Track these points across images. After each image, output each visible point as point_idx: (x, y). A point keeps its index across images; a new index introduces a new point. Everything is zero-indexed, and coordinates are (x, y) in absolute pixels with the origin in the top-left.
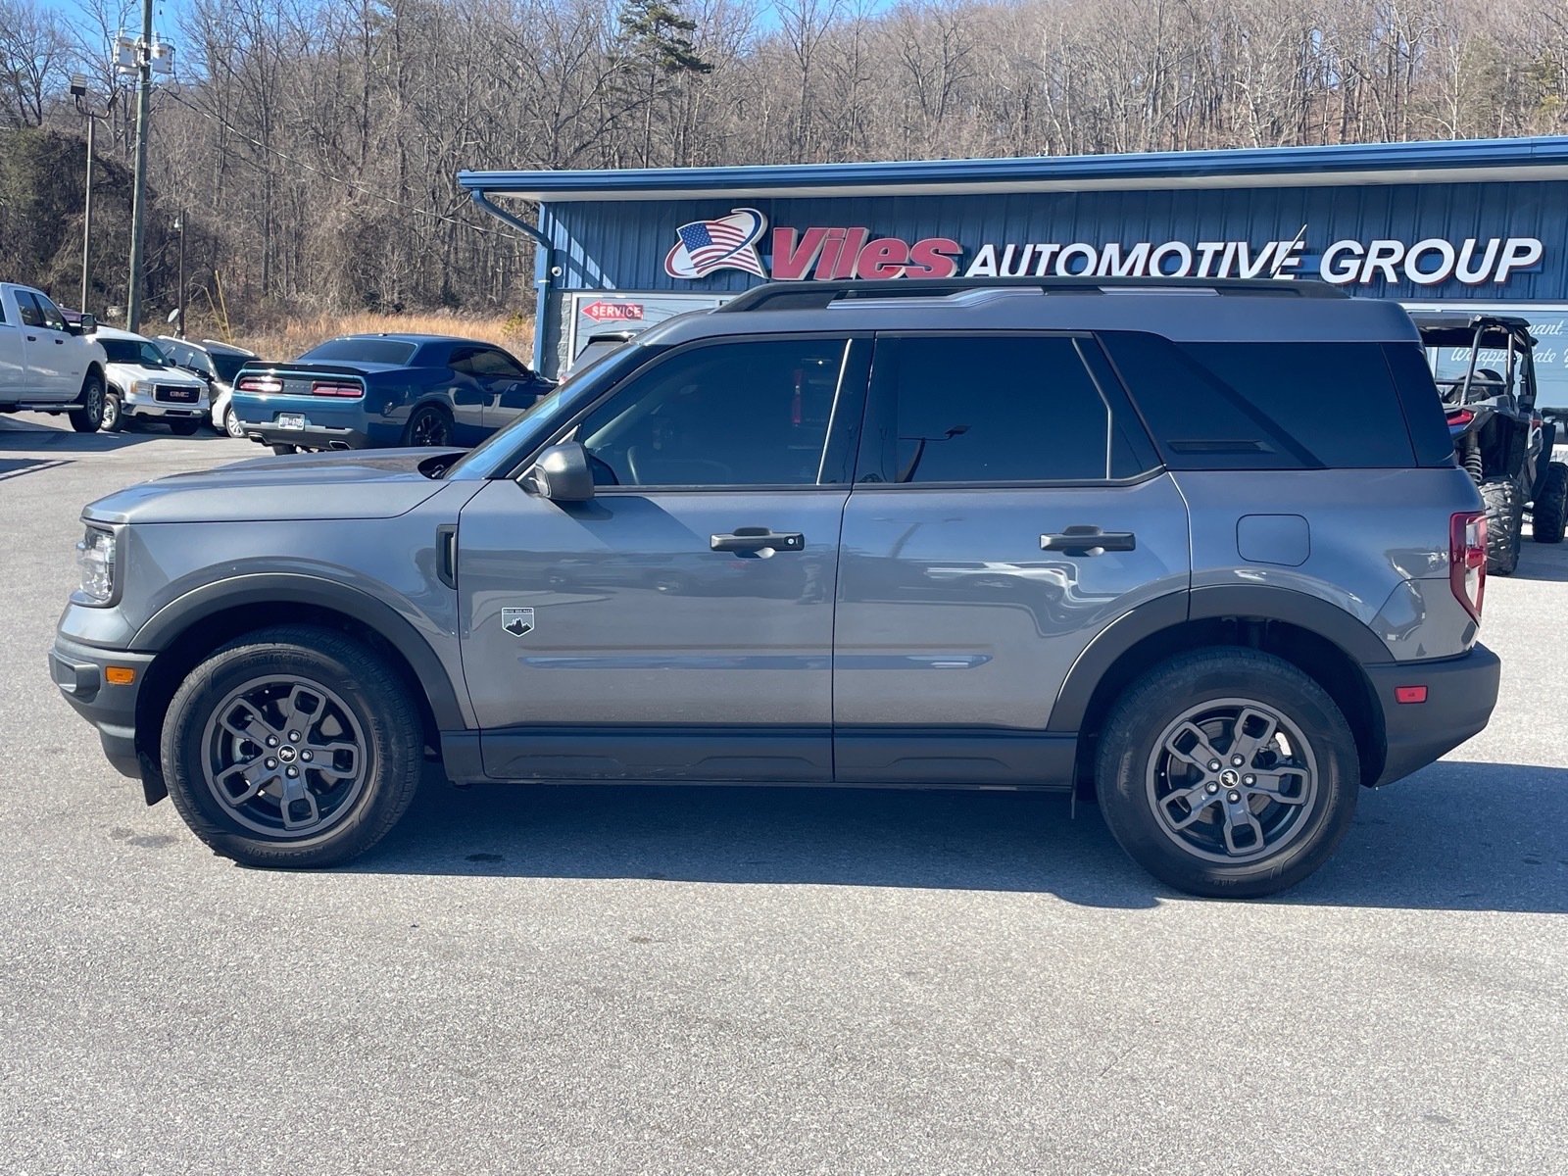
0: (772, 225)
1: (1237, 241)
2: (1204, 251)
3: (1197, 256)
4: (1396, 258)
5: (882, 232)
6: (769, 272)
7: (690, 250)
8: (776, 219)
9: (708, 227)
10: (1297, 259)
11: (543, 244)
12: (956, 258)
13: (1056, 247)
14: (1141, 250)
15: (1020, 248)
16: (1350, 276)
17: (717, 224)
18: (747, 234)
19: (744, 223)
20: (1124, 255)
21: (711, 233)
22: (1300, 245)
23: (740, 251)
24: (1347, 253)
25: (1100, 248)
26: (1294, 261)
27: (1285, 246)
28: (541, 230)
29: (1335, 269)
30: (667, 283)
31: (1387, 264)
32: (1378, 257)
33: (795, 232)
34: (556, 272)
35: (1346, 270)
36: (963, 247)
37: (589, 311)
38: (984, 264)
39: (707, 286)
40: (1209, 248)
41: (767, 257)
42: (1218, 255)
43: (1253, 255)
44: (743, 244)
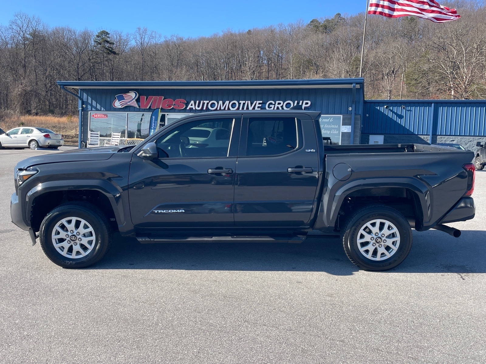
0: (140, 95)
1: (248, 101)
2: (241, 103)
3: (239, 104)
4: (281, 105)
5: (167, 97)
6: (139, 107)
7: (119, 101)
8: (141, 94)
9: (123, 96)
10: (261, 105)
11: (80, 100)
12: (185, 104)
13: (208, 102)
14: (227, 102)
15: (200, 102)
17: (126, 95)
18: (134, 97)
19: (133, 95)
20: (223, 104)
21: (124, 97)
22: (261, 102)
23: (132, 101)
24: (271, 104)
25: (218, 102)
27: (258, 102)
28: (79, 96)
29: (269, 107)
30: (113, 109)
31: (279, 106)
32: (278, 104)
33: (146, 97)
34: (84, 106)
35: (271, 107)
36: (186, 101)
37: (93, 116)
38: (192, 105)
39: (124, 110)
40: (242, 102)
41: (139, 103)
42: (244, 104)
43: (252, 104)
44: (133, 100)
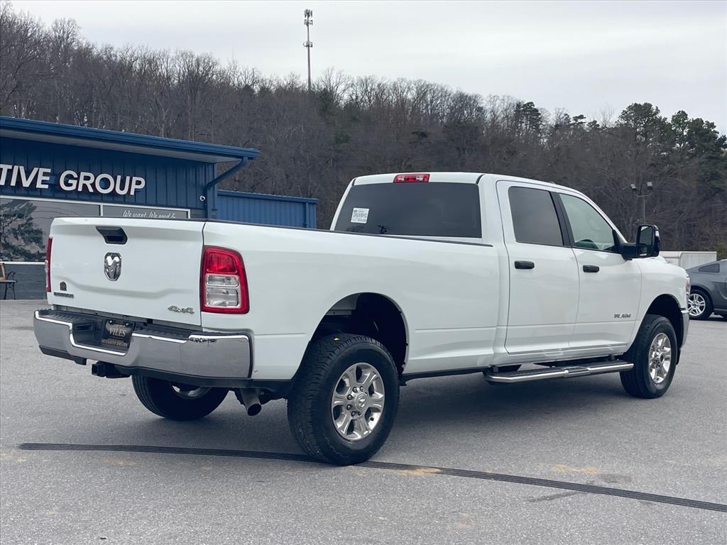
1: (19, 165)
4: (92, 181)
10: (49, 177)
16: (73, 188)
22: (49, 171)
24: (70, 177)
26: (47, 178)
27: (42, 170)
29: (67, 184)
31: (88, 183)
32: (85, 179)
35: (71, 185)
40: (4, 167)
42: (10, 172)
43: (28, 174)
